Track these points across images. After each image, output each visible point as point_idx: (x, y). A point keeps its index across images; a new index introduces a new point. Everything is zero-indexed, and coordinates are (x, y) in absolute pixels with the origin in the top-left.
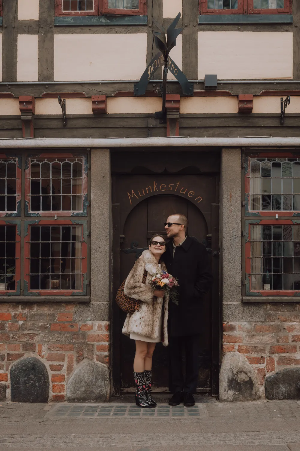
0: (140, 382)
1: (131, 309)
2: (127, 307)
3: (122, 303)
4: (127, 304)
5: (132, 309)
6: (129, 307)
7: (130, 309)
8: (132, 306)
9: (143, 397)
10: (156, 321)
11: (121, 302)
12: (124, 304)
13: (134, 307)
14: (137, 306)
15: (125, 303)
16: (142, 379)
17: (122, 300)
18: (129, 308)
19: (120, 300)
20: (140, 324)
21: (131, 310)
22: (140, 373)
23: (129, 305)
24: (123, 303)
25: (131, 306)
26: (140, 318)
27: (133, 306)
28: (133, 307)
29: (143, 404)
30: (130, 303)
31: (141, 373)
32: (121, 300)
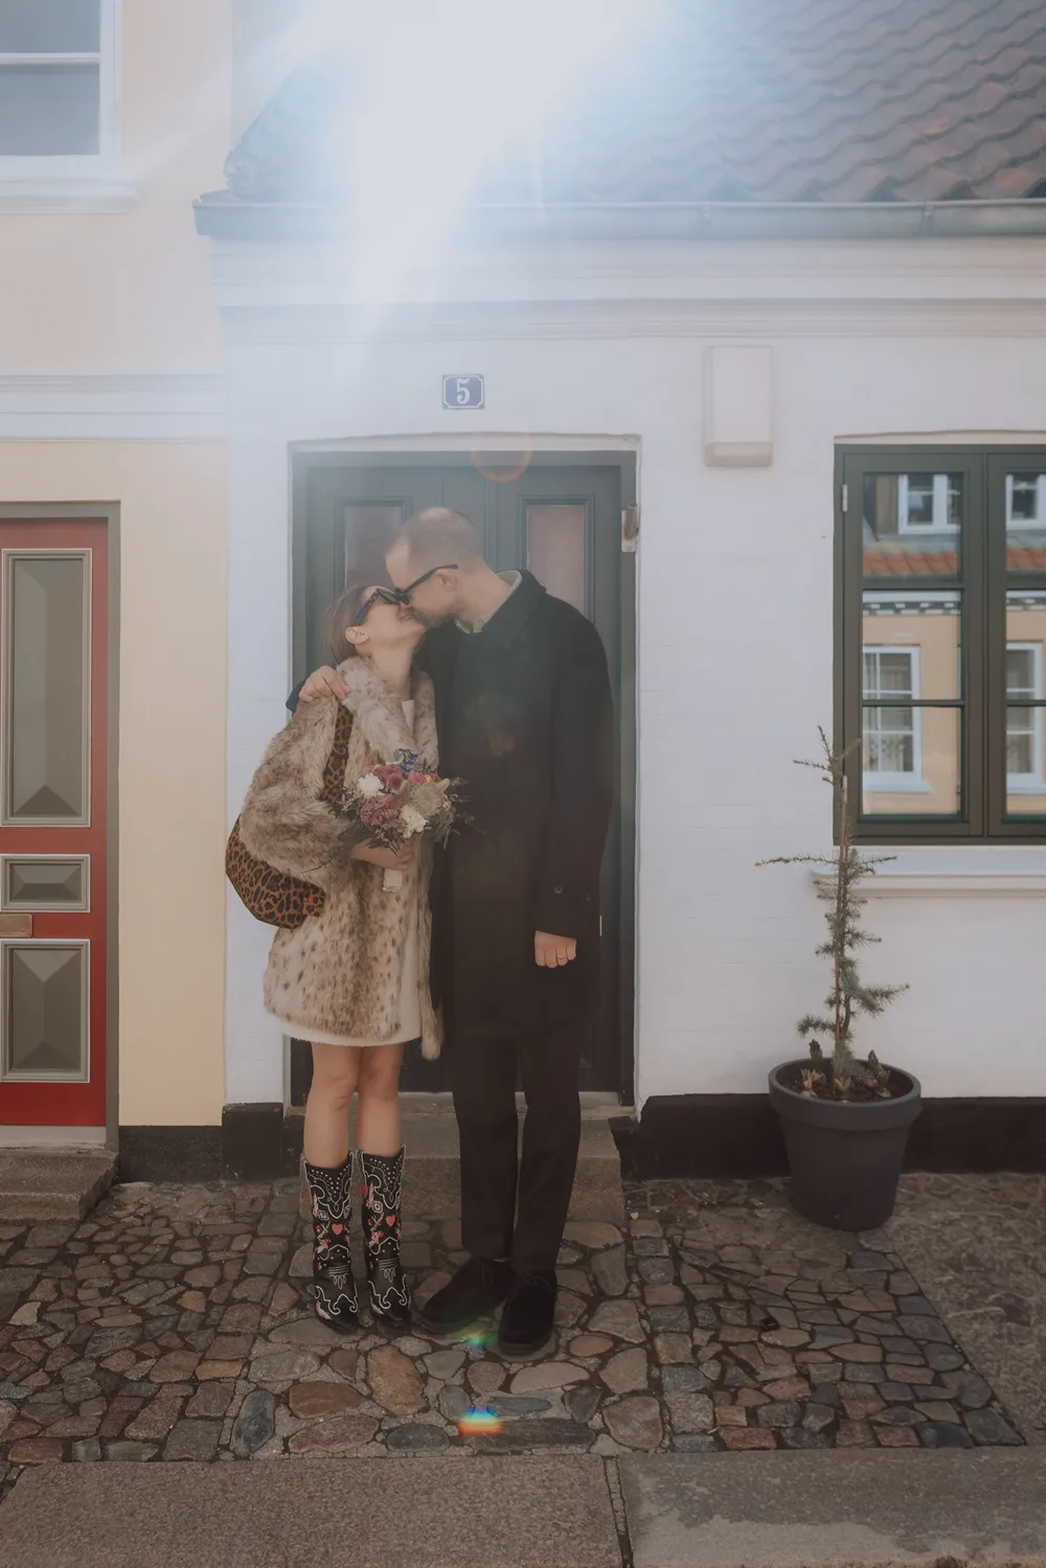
0: (320, 1207)
1: (288, 909)
2: (270, 900)
3: (247, 885)
4: (268, 888)
5: (292, 911)
6: (275, 903)
7: (280, 910)
8: (288, 897)
9: (332, 1273)
10: (383, 960)
11: (245, 881)
12: (255, 889)
13: (302, 900)
14: (311, 899)
15: (259, 884)
16: (327, 1196)
17: (248, 872)
18: (276, 906)
19: (239, 870)
20: (301, 976)
21: (285, 912)
22: (320, 1169)
23: (277, 894)
24: (251, 885)
25: (284, 898)
26: (303, 954)
27: (293, 898)
28: (295, 902)
29: (324, 1307)
30: (282, 881)
31: (326, 1170)
32: (244, 870)
